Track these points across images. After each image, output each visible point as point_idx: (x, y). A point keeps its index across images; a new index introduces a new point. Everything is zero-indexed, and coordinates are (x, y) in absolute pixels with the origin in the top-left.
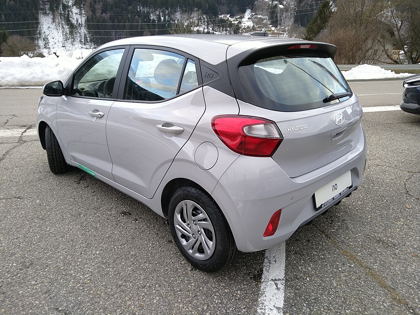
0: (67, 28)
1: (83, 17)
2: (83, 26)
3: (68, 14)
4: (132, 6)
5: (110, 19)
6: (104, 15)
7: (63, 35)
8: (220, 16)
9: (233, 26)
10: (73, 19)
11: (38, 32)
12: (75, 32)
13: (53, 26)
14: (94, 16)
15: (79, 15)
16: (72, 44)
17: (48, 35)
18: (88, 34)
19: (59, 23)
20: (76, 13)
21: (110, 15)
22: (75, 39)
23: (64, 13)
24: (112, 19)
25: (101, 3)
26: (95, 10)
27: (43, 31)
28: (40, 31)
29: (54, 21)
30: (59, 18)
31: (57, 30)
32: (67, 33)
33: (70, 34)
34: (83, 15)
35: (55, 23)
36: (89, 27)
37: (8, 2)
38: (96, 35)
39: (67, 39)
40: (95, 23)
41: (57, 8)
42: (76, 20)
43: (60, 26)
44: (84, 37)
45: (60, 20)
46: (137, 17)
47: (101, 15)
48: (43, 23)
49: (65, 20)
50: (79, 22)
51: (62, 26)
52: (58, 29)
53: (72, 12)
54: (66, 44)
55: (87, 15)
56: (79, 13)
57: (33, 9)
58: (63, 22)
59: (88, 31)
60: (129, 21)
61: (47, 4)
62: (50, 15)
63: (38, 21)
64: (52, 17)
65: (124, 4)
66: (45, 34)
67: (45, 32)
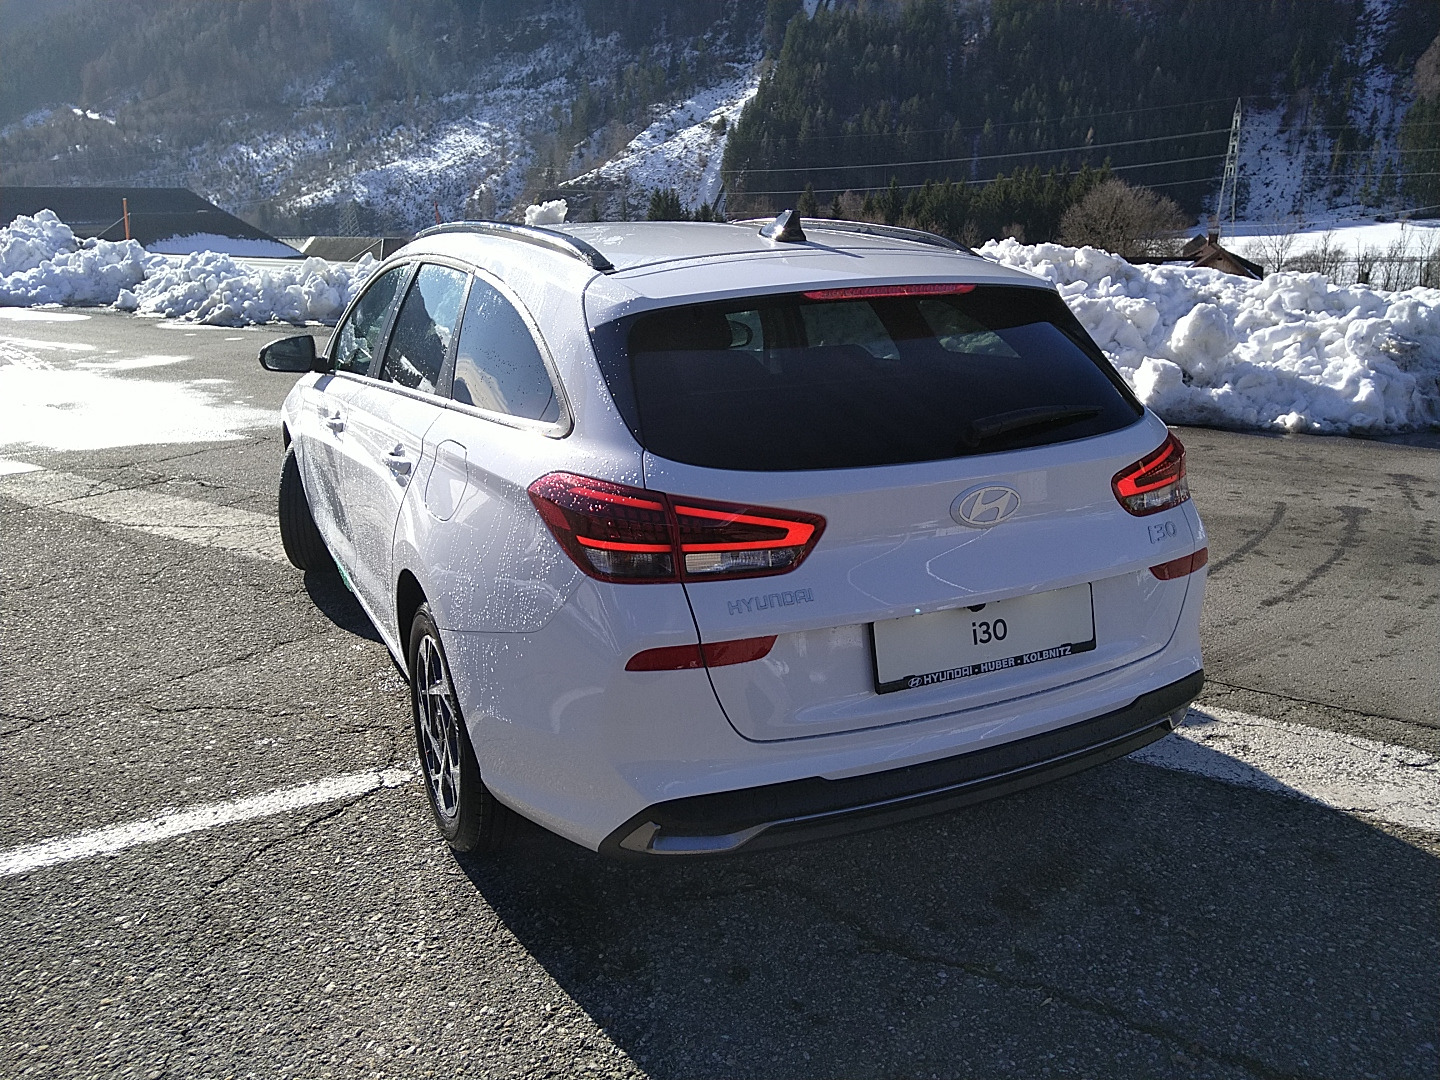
0: (1328, 146)
1: (1404, 104)
2: (1392, 133)
3: (1349, 95)
7: (1304, 171)
13: (1278, 145)
15: (1388, 97)
17: (1254, 174)
18: (1403, 163)
19: (1303, 132)
20: (1379, 90)
22: (1348, 185)
30: (1309, 114)
31: (1289, 157)
32: (1322, 165)
34: (1404, 96)
35: (1287, 132)
42: (1368, 115)
43: (1302, 141)
44: (1384, 178)
45: (1309, 121)
49: (1328, 118)
50: (1382, 122)
51: (1310, 141)
52: (1295, 153)
53: (1362, 87)
54: (1307, 204)
56: (1388, 90)
58: (1318, 128)
62: (1279, 107)
64: (1283, 112)
66: (1242, 172)
67: (1245, 165)
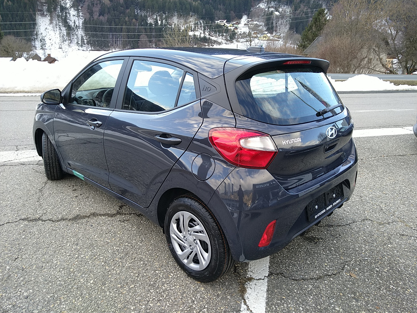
0: (64, 29)
1: (81, 19)
2: (80, 28)
3: (66, 16)
4: (129, 10)
5: (107, 21)
6: (101, 17)
7: (60, 36)
8: (217, 22)
9: (229, 31)
10: (70, 21)
11: (35, 32)
12: (72, 34)
13: (50, 27)
14: (91, 18)
15: (77, 17)
16: (69, 46)
17: (45, 36)
18: (85, 36)
19: (56, 25)
20: (74, 15)
21: (108, 18)
22: (72, 41)
23: (61, 15)
24: (109, 22)
25: (99, 6)
26: (92, 12)
27: (40, 33)
28: (37, 32)
29: (51, 23)
30: (57, 19)
31: (54, 32)
32: (64, 35)
33: (67, 36)
34: (80, 17)
35: (52, 24)
36: (86, 29)
37: (6, 3)
38: (93, 37)
39: (64, 41)
40: (92, 26)
41: (55, 9)
42: (73, 22)
43: (57, 28)
44: (81, 39)
45: (57, 22)
46: (134, 20)
47: (98, 18)
48: (40, 24)
49: (62, 21)
50: (77, 24)
51: (59, 27)
52: (56, 30)
53: (69, 13)
54: (63, 46)
55: (84, 17)
56: (76, 15)
57: (31, 10)
58: (60, 24)
59: (85, 34)
60: (126, 24)
61: (44, 6)
62: (48, 17)
63: (35, 22)
64: (49, 18)
65: (122, 7)
66: (42, 35)
67: (42, 33)
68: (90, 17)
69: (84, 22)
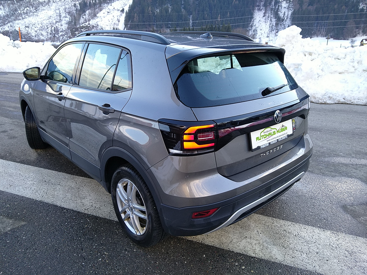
0: (274, 20)
2: (288, 18)
3: (278, 8)
5: (315, 10)
6: (310, 7)
7: (269, 27)
10: (281, 12)
11: (251, 25)
12: (280, 24)
13: (263, 20)
15: (287, 9)
16: (275, 35)
17: (258, 27)
19: (269, 17)
20: (285, 7)
21: (316, 7)
23: (274, 8)
24: (317, 11)
26: (302, 3)
27: (254, 24)
29: (265, 15)
30: (270, 12)
32: (273, 25)
33: (275, 26)
35: (265, 17)
36: (294, 18)
39: (272, 30)
40: (300, 16)
41: (270, 3)
42: (283, 13)
43: (268, 19)
45: (270, 14)
47: (307, 8)
48: (256, 17)
49: (274, 13)
50: (286, 15)
51: (270, 19)
52: (267, 22)
53: (281, 6)
54: (270, 35)
55: (294, 8)
56: (287, 7)
57: (251, 6)
58: (272, 16)
60: (334, 11)
61: (262, 2)
66: (255, 27)
67: (256, 25)
68: (300, 8)
69: (293, 13)
